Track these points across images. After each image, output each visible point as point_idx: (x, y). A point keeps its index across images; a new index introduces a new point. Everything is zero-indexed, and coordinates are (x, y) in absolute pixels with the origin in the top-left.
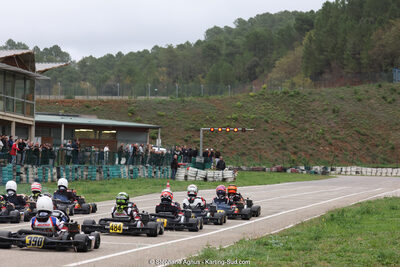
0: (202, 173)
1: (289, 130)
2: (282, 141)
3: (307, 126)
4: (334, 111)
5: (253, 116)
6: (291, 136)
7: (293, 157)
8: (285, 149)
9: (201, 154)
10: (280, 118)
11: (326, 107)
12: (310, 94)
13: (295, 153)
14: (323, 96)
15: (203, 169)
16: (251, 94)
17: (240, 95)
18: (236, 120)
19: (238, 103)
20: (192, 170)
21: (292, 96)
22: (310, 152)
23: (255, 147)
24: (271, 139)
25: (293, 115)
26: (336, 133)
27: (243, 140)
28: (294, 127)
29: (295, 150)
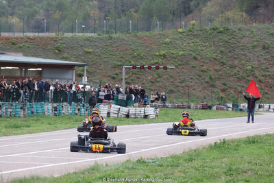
1: (218, 67)
2: (211, 78)
3: (236, 62)
4: (264, 48)
5: (181, 53)
6: (220, 73)
7: (221, 94)
8: (213, 86)
10: (209, 55)
11: (255, 43)
12: (239, 30)
13: (223, 91)
14: (252, 32)
16: (180, 30)
17: (170, 32)
18: (164, 56)
19: (167, 40)
21: (221, 32)
22: (239, 89)
23: (183, 85)
24: (200, 76)
25: (222, 52)
26: (266, 69)
27: (172, 77)
28: (223, 64)
29: (224, 87)
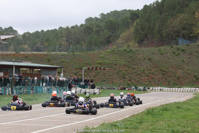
0: (84, 90)
1: (127, 69)
2: (123, 74)
3: (136, 66)
4: (149, 60)
5: (109, 62)
6: (128, 72)
7: (129, 82)
8: (125, 78)
9: (83, 81)
10: (122, 63)
11: (145, 57)
12: (137, 51)
13: (130, 80)
14: (143, 52)
15: (84, 88)
16: (108, 51)
17: (103, 51)
18: (100, 64)
19: (102, 55)
20: (79, 89)
21: (128, 52)
22: (137, 80)
23: (110, 77)
24: (118, 73)
25: (129, 61)
26: (150, 70)
27: (104, 74)
28: (129, 67)
29: (129, 78)
